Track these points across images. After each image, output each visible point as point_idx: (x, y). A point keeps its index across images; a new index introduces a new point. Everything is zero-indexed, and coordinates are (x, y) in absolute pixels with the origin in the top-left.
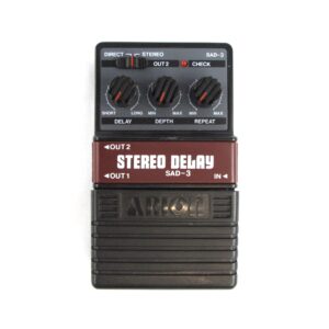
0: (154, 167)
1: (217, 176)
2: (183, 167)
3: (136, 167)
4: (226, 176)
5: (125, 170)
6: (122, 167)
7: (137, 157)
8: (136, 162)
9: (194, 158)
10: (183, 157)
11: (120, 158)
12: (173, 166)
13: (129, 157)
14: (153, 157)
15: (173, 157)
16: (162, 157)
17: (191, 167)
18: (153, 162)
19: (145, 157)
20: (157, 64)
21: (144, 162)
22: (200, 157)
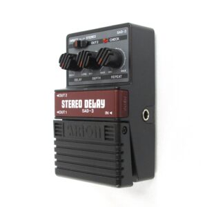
0: (77, 107)
1: (107, 113)
2: (90, 107)
3: (70, 107)
4: (111, 113)
5: (65, 109)
6: (63, 107)
7: (70, 101)
8: (70, 104)
9: (95, 101)
10: (90, 100)
11: (63, 101)
12: (86, 107)
13: (67, 101)
14: (77, 101)
15: (86, 101)
16: (80, 101)
17: (94, 107)
18: (77, 104)
19: (73, 101)
20: (93, 43)
21: (73, 104)
22: (98, 100)
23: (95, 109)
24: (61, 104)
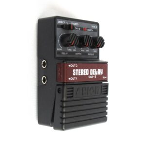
0: (85, 74)
1: (104, 77)
2: (94, 74)
3: (79, 74)
4: (106, 77)
5: (76, 76)
6: (74, 74)
7: (80, 70)
8: (80, 72)
9: (97, 70)
10: (94, 70)
11: (74, 70)
12: (91, 74)
13: (77, 70)
14: (85, 70)
15: (91, 70)
16: (87, 70)
17: (96, 74)
18: (85, 72)
19: (82, 70)
20: (76, 28)
21: (82, 72)
22: (99, 70)
23: (97, 76)
24: (73, 72)
